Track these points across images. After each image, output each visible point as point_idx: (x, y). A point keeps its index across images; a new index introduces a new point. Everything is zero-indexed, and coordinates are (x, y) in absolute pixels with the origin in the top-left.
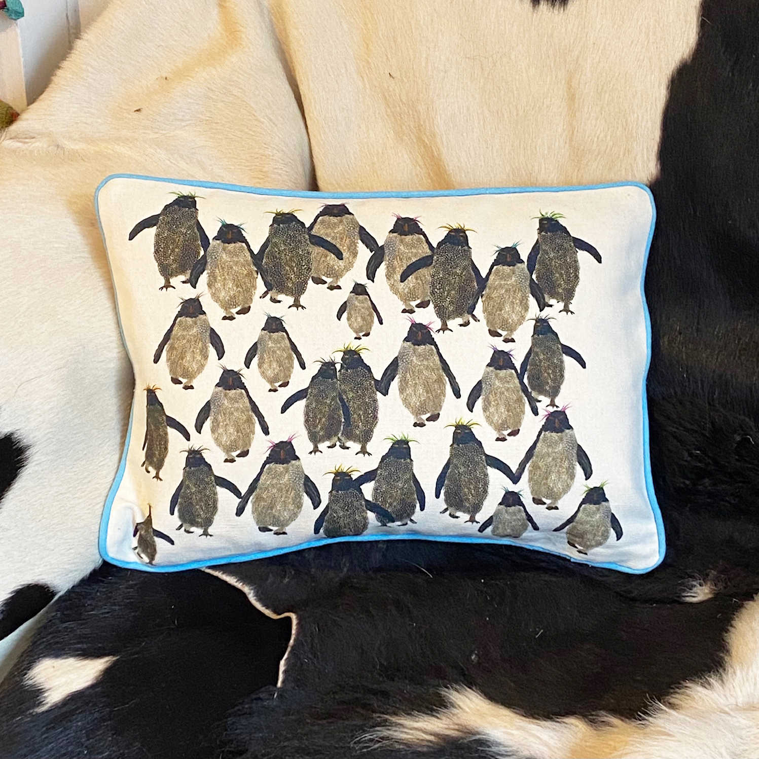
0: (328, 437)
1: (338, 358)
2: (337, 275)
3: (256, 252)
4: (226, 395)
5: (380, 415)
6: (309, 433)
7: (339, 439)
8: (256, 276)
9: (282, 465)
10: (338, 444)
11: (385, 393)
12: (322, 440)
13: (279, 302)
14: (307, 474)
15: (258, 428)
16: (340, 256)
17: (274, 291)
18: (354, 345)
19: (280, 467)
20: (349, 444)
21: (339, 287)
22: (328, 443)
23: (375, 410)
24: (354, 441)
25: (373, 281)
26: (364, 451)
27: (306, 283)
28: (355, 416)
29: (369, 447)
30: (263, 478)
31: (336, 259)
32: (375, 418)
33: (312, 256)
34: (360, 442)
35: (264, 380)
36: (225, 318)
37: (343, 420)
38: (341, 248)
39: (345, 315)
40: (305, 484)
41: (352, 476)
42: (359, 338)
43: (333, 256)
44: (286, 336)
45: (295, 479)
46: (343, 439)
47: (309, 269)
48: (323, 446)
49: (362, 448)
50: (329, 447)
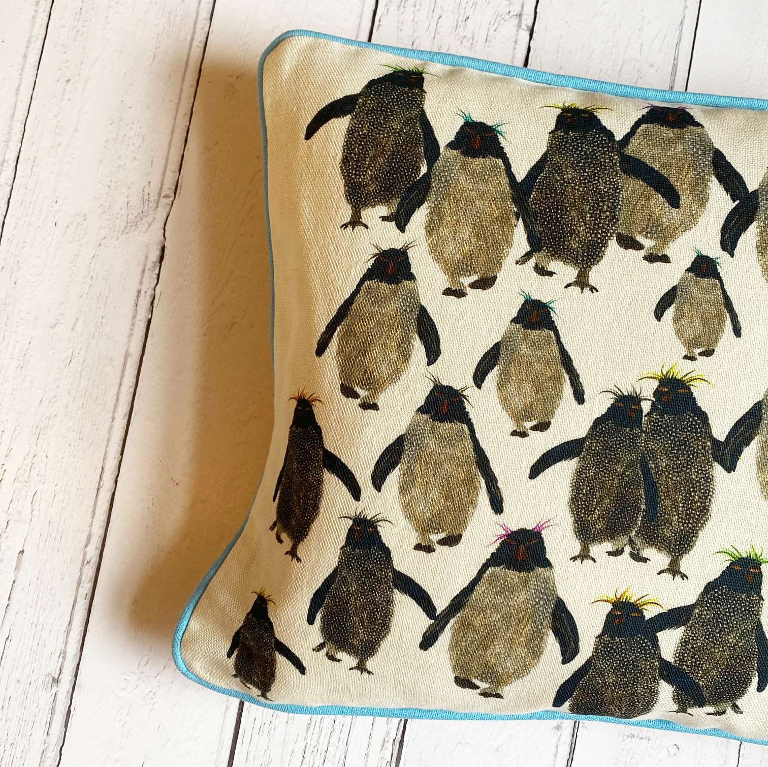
0: (610, 533)
1: (648, 390)
2: (665, 235)
3: (520, 177)
4: (433, 431)
5: (716, 507)
6: (576, 521)
7: (631, 542)
8: (514, 221)
9: (518, 574)
10: (628, 549)
11: (730, 467)
12: (599, 537)
13: (551, 274)
14: (561, 596)
15: (483, 498)
16: (673, 199)
17: (543, 253)
18: (682, 369)
19: (514, 576)
20: (649, 552)
21: (665, 259)
22: (608, 546)
23: (706, 496)
24: (660, 550)
25: (732, 256)
26: (674, 569)
27: (605, 245)
28: (667, 502)
29: (686, 564)
30: (479, 589)
31: (667, 205)
32: (705, 510)
33: (623, 195)
34: (670, 552)
35: (504, 413)
36: (448, 292)
37: (643, 507)
38: (677, 185)
39: (670, 313)
40: (554, 614)
41: (645, 613)
42: (692, 358)
43: (661, 199)
44: (554, 338)
45: (538, 603)
46: (638, 541)
47: (614, 219)
48: (599, 550)
49: (670, 565)
50: (610, 553)
